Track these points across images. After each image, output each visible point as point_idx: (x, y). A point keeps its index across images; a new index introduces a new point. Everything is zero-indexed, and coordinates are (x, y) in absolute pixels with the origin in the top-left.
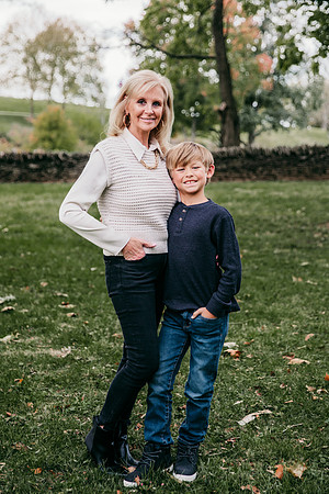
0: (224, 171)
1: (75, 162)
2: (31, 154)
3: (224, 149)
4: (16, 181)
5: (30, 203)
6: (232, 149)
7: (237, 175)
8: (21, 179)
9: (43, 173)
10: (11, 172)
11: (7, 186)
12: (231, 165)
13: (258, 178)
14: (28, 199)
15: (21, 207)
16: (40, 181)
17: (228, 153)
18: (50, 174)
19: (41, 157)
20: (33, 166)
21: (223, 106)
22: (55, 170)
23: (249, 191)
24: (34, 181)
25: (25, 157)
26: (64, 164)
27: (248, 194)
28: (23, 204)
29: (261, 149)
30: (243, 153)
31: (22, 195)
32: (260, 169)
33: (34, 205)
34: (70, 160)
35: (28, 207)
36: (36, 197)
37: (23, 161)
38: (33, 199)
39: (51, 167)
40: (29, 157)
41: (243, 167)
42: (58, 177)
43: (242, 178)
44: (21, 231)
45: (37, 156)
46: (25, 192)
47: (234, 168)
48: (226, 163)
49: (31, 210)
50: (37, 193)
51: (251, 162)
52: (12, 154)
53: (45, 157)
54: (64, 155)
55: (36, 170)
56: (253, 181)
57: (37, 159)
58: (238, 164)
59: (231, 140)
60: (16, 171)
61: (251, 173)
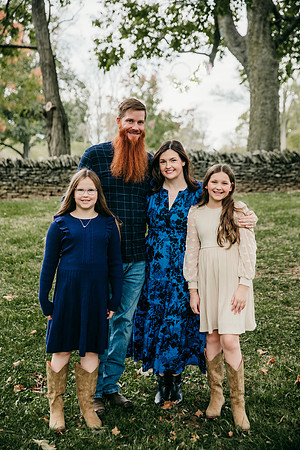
6: (65, 157)
17: (60, 163)
21: (48, 108)
59: (60, 147)
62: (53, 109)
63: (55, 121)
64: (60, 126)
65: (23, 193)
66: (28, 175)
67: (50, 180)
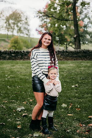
0: (76, 57)
1: (27, 53)
2: (12, 51)
3: (76, 50)
4: (7, 60)
5: (14, 67)
6: (78, 50)
7: (80, 58)
8: (9, 59)
9: (16, 57)
10: (6, 57)
11: (5, 61)
12: (78, 55)
13: (87, 60)
14: (13, 66)
15: (12, 69)
16: (15, 60)
17: (77, 51)
18: (18, 57)
19: (16, 52)
20: (13, 55)
21: (75, 36)
22: (20, 56)
23: (87, 64)
24: (13, 60)
25: (10, 52)
26: (23, 54)
27: (87, 65)
28: (12, 68)
29: (88, 50)
30: (82, 51)
31: (11, 65)
32: (88, 56)
33: (16, 68)
34: (25, 53)
35: (14, 69)
36: (16, 65)
37: (10, 53)
38: (15, 66)
39: (19, 55)
40: (12, 52)
41: (82, 56)
42: (21, 59)
43: (82, 59)
44: (15, 78)
45: (14, 52)
46: (12, 64)
47: (79, 56)
48: (77, 55)
49: (16, 70)
50: (16, 64)
51: (85, 54)
52: (6, 51)
53: (17, 52)
54: (23, 51)
55: (14, 56)
56: (86, 60)
57: (14, 53)
58: (80, 55)
59: (78, 47)
60: (8, 56)
61: (85, 58)
62: (76, 37)
63: (77, 40)
64: (78, 41)
65: (67, 59)
66: (68, 54)
67: (74, 56)
